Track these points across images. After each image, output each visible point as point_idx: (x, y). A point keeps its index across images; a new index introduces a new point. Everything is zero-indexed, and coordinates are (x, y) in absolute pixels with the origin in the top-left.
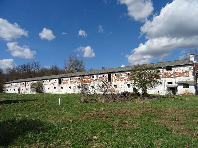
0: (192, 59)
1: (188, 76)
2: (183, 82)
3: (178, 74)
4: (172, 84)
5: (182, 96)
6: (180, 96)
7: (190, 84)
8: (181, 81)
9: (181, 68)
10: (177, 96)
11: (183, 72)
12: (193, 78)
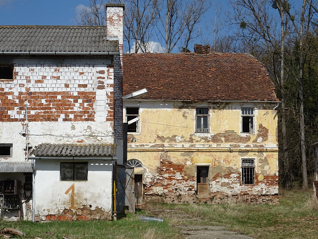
0: (116, 31)
1: (91, 118)
2: (63, 146)
3: (43, 101)
4: (9, 160)
5: (51, 225)
6: (42, 226)
7: (95, 161)
8: (52, 141)
9: (61, 69)
10: (27, 222)
11: (66, 95)
12: (109, 127)
